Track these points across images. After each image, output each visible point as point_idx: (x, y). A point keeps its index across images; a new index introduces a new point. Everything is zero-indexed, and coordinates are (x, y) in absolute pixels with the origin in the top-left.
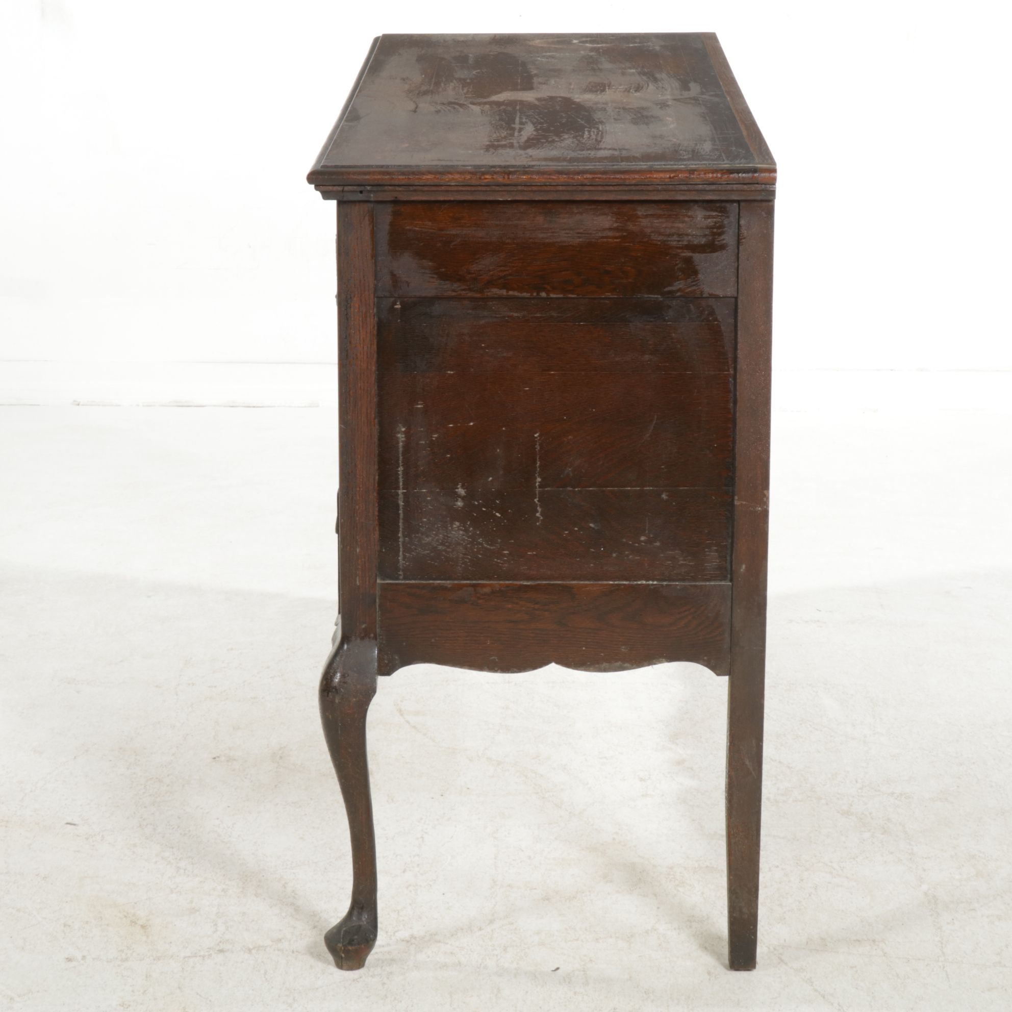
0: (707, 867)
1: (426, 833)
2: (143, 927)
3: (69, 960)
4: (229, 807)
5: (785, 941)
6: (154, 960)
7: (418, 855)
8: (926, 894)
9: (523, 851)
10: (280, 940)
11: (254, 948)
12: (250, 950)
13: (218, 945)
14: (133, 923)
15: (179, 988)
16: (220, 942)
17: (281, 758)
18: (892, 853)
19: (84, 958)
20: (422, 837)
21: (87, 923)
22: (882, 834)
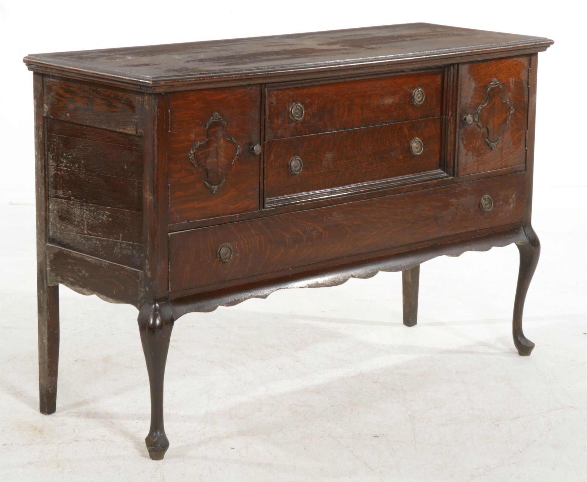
0: (308, 405)
1: (176, 391)
2: (40, 431)
3: (4, 445)
4: (82, 381)
5: (342, 435)
6: (45, 444)
7: (171, 401)
8: (410, 415)
9: (221, 399)
10: (104, 436)
11: (92, 439)
12: (90, 441)
13: (75, 438)
14: (35, 429)
15: (56, 456)
16: (76, 437)
17: (108, 360)
18: (395, 399)
19: (11, 444)
20: (174, 393)
21: (13, 429)
22: (392, 390)
